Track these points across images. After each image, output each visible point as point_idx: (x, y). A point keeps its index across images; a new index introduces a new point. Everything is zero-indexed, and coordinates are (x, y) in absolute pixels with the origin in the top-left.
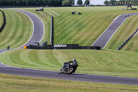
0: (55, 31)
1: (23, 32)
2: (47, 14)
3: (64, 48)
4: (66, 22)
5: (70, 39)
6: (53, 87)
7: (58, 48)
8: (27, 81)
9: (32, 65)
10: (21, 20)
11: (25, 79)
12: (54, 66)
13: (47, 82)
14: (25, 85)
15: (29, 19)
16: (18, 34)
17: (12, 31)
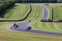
0: (54, 14)
1: (39, 14)
2: (50, 6)
3: (57, 22)
4: (59, 10)
5: (60, 18)
6: (53, 39)
7: (55, 22)
8: (41, 36)
9: (43, 29)
10: (38, 9)
11: (40, 35)
12: (53, 29)
13: (50, 37)
14: (40, 38)
15: (42, 9)
16: (37, 15)
17: (34, 14)
